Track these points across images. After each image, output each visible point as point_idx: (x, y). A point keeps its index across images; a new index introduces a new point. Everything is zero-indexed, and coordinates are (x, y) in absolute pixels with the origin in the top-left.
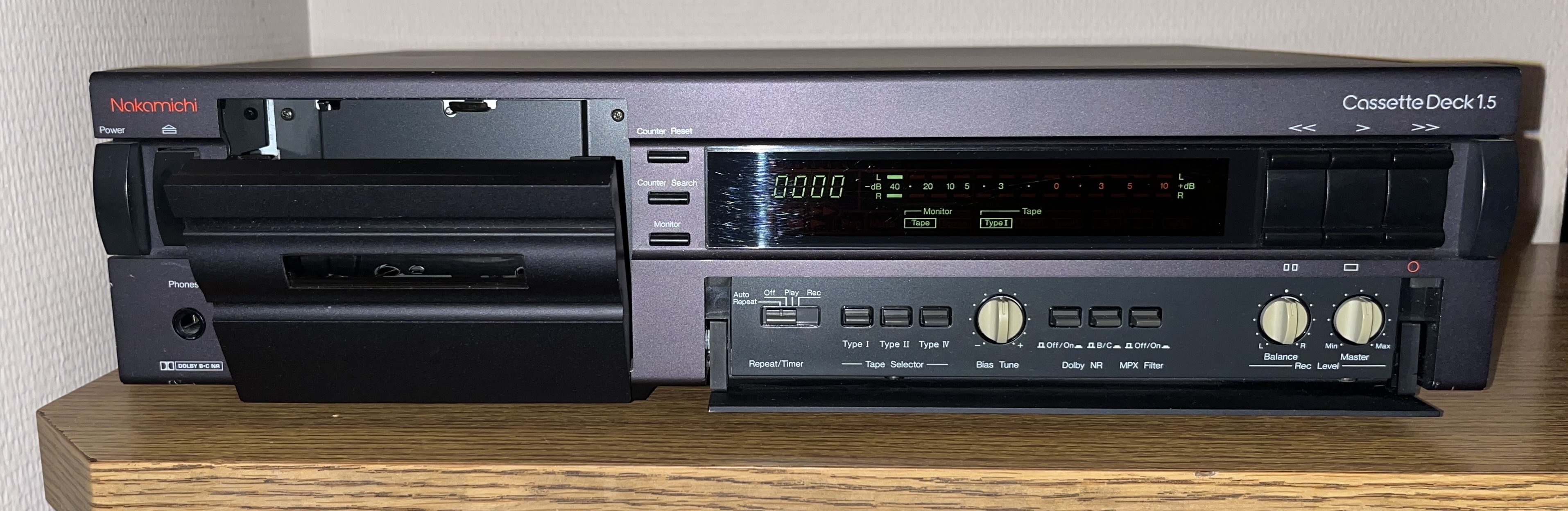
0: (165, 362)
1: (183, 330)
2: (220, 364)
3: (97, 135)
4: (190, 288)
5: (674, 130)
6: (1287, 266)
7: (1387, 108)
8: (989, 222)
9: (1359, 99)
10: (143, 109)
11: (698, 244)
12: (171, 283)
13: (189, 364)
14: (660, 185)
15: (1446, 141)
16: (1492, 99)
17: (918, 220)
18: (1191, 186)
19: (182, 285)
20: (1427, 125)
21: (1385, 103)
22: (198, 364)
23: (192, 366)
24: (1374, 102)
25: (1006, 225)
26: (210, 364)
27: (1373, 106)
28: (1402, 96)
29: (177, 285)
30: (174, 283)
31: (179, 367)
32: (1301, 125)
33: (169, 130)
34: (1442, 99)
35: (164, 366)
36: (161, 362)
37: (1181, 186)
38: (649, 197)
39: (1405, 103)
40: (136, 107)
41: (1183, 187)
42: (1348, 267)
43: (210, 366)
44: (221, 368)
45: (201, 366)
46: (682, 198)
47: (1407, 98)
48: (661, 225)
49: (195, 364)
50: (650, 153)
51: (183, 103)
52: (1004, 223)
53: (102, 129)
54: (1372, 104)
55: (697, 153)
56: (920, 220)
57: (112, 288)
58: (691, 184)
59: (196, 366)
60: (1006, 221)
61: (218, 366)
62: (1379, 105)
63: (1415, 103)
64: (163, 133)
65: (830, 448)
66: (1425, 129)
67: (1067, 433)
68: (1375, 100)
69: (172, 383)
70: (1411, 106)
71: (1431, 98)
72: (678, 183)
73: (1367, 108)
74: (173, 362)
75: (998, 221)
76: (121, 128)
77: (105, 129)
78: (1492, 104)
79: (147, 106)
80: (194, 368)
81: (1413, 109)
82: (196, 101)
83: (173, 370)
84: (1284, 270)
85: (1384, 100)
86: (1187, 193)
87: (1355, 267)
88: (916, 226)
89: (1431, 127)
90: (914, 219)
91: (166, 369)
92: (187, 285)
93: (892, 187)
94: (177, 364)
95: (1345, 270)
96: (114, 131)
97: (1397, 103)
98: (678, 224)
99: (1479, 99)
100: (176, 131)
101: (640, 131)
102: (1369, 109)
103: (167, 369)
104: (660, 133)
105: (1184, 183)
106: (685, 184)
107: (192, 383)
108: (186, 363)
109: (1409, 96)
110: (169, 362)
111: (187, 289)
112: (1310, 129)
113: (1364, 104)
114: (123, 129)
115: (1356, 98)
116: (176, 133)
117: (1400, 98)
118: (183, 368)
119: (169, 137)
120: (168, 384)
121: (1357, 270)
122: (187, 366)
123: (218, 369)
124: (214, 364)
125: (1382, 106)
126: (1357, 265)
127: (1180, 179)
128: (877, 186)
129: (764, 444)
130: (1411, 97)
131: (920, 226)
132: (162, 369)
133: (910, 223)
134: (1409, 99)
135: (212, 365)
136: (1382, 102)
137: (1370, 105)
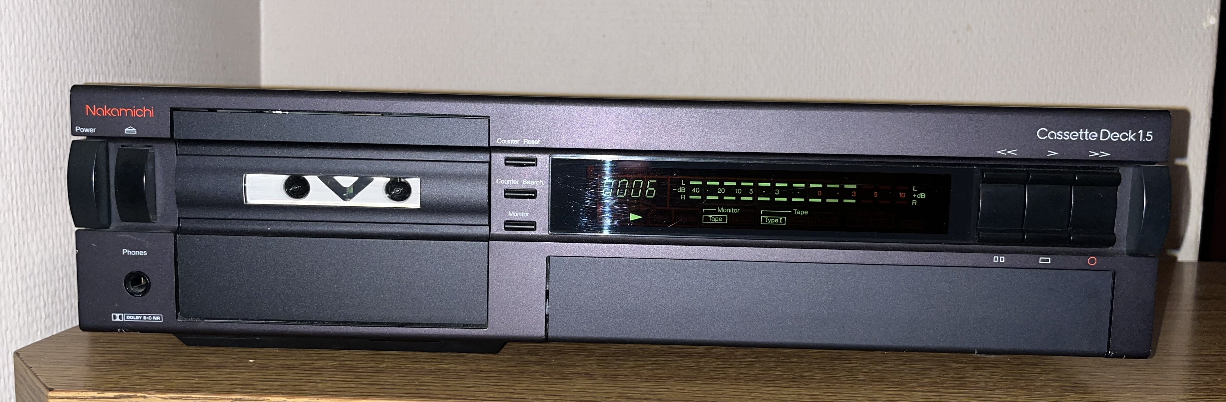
0: (116, 315)
1: (132, 289)
2: (160, 316)
3: (74, 133)
4: (140, 255)
5: (525, 140)
6: (996, 258)
7: (1070, 139)
8: (767, 219)
9: (1049, 132)
10: (111, 114)
11: (542, 229)
12: (125, 251)
13: (135, 316)
14: (513, 183)
15: (1115, 166)
16: (1150, 134)
17: (713, 217)
18: (922, 196)
19: (133, 253)
20: (1101, 152)
21: (1069, 135)
22: (143, 316)
23: (137, 318)
24: (1060, 134)
25: (781, 222)
26: (152, 316)
27: (1060, 137)
28: (1081, 130)
29: (129, 253)
30: (128, 251)
31: (127, 318)
32: (1006, 150)
33: (130, 131)
34: (1111, 133)
35: (115, 317)
36: (113, 314)
37: (915, 196)
38: (505, 192)
39: (1084, 135)
40: (106, 112)
41: (916, 197)
42: (1042, 260)
43: (152, 318)
44: (161, 320)
45: (145, 318)
46: (531, 194)
47: (1085, 131)
48: (514, 215)
49: (140, 316)
50: (506, 159)
51: (143, 110)
52: (779, 221)
53: (78, 129)
54: (1059, 135)
55: (544, 160)
56: (715, 217)
57: (77, 254)
58: (538, 183)
59: (141, 317)
60: (781, 219)
61: (158, 318)
62: (1064, 136)
63: (1091, 136)
64: (126, 133)
65: (641, 392)
66: (1099, 155)
67: (827, 386)
68: (1061, 132)
69: (121, 331)
70: (1088, 137)
71: (1104, 132)
72: (528, 183)
73: (1055, 138)
74: (122, 314)
75: (775, 219)
76: (93, 128)
77: (80, 129)
78: (1149, 138)
79: (115, 112)
80: (139, 320)
81: (1089, 139)
82: (154, 109)
83: (123, 320)
84: (994, 261)
85: (1068, 133)
86: (919, 200)
87: (1048, 261)
88: (711, 221)
89: (1104, 154)
90: (710, 216)
91: (116, 320)
92: (137, 253)
93: (694, 191)
94: (126, 316)
95: (1040, 262)
96: (87, 130)
97: (1077, 135)
98: (527, 214)
99: (1140, 133)
100: (136, 131)
101: (500, 141)
102: (1057, 139)
103: (118, 319)
104: (515, 143)
105: (917, 193)
106: (533, 183)
107: (137, 332)
108: (133, 315)
109: (1087, 130)
110: (119, 314)
111: (137, 256)
112: (1012, 153)
113: (1052, 135)
114: (94, 129)
115: (1047, 130)
116: (136, 133)
117: (1080, 131)
118: (130, 319)
119: (130, 136)
120: (117, 331)
121: (1049, 262)
122: (133, 317)
123: (159, 320)
124: (155, 316)
125: (1067, 137)
126: (1049, 258)
127: (914, 190)
128: (682, 190)
129: (589, 389)
130: (1088, 131)
131: (714, 221)
132: (113, 320)
133: (707, 219)
134: (1086, 132)
135: (154, 317)
136: (1067, 134)
137: (1057, 136)
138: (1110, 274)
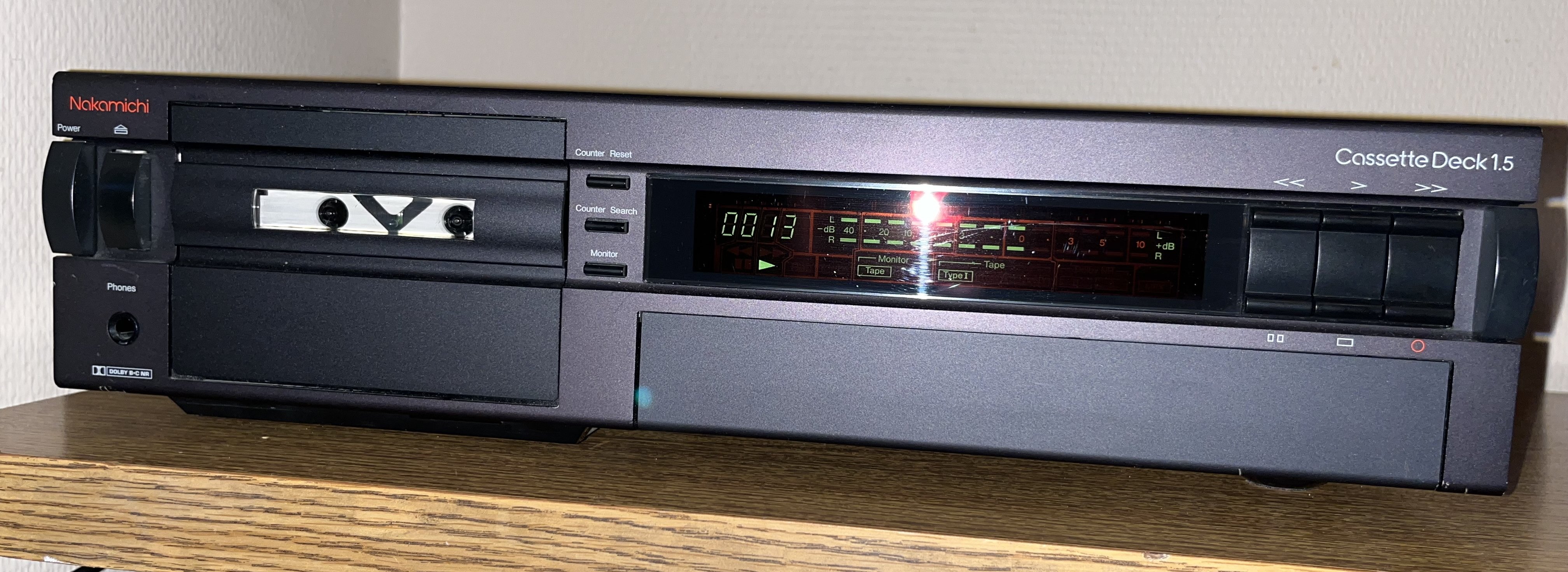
0: (97, 367)
1: (118, 335)
2: (150, 372)
3: (55, 133)
4: (127, 291)
5: (613, 152)
6: (1271, 337)
7: (1386, 164)
8: (947, 273)
9: (1354, 154)
10: (98, 107)
11: (635, 274)
12: (110, 285)
13: (120, 370)
14: (598, 211)
15: (1458, 207)
16: (1509, 160)
17: (872, 268)
18: (1170, 246)
19: (120, 288)
20: (1433, 185)
21: (1385, 159)
22: (129, 370)
23: (122, 372)
24: (1371, 157)
26: (140, 371)
27: (1371, 162)
28: (1403, 152)
29: (115, 287)
30: (113, 285)
31: (110, 373)
32: (1288, 179)
33: (121, 130)
34: (1449, 157)
35: (96, 371)
36: (93, 366)
38: (587, 222)
39: (1407, 160)
40: (92, 106)
41: (1161, 247)
42: (1341, 342)
43: (140, 374)
44: (150, 377)
45: (131, 373)
46: (618, 227)
47: (1409, 154)
48: (598, 254)
49: (126, 370)
50: (589, 178)
51: (136, 103)
52: (964, 277)
53: (60, 126)
54: (1369, 160)
55: (639, 180)
56: (875, 268)
57: (55, 288)
58: (630, 212)
59: (126, 372)
60: (966, 274)
61: (147, 374)
62: (1376, 160)
63: (1418, 161)
64: (116, 133)
66: (1431, 190)
68: (1373, 155)
69: (103, 389)
70: (1413, 162)
71: (1437, 155)
72: (618, 211)
73: (1363, 164)
74: (104, 367)
75: (958, 273)
76: (78, 126)
77: (63, 127)
78: (1508, 166)
79: (103, 106)
80: (124, 375)
81: (1415, 166)
83: (105, 375)
84: (1269, 341)
85: (1383, 156)
86: (1166, 253)
87: (1349, 343)
88: (869, 274)
89: (1438, 189)
90: (868, 267)
91: (97, 374)
92: (125, 288)
93: (846, 230)
94: (109, 369)
95: (1338, 345)
96: (70, 129)
97: (1397, 160)
98: (616, 255)
99: (1494, 159)
100: (127, 131)
101: (579, 152)
102: (1366, 164)
103: (99, 373)
104: (599, 155)
105: (1162, 242)
106: (624, 212)
107: (122, 391)
108: (117, 369)
109: (1411, 152)
110: (101, 367)
111: (124, 292)
112: (1298, 184)
113: (1359, 159)
115: (1350, 152)
116: (127, 133)
117: (1401, 154)
118: (113, 374)
119: (121, 137)
120: (99, 389)
121: (1352, 346)
122: (117, 372)
123: (147, 377)
124: (143, 371)
125: (1381, 162)
126: (1352, 340)
127: (1158, 238)
128: (830, 229)
130: (1413, 154)
131: (874, 274)
132: (94, 374)
133: (863, 271)
134: (1411, 156)
135: (142, 372)
137: (1366, 160)
138: (1447, 366)
